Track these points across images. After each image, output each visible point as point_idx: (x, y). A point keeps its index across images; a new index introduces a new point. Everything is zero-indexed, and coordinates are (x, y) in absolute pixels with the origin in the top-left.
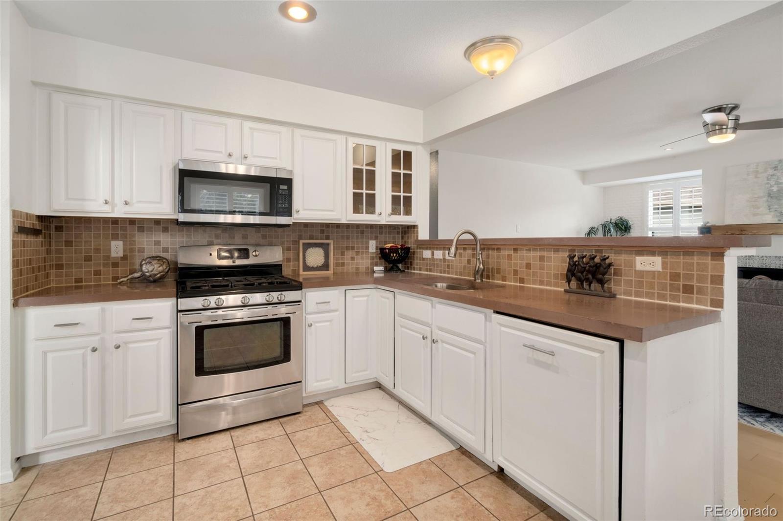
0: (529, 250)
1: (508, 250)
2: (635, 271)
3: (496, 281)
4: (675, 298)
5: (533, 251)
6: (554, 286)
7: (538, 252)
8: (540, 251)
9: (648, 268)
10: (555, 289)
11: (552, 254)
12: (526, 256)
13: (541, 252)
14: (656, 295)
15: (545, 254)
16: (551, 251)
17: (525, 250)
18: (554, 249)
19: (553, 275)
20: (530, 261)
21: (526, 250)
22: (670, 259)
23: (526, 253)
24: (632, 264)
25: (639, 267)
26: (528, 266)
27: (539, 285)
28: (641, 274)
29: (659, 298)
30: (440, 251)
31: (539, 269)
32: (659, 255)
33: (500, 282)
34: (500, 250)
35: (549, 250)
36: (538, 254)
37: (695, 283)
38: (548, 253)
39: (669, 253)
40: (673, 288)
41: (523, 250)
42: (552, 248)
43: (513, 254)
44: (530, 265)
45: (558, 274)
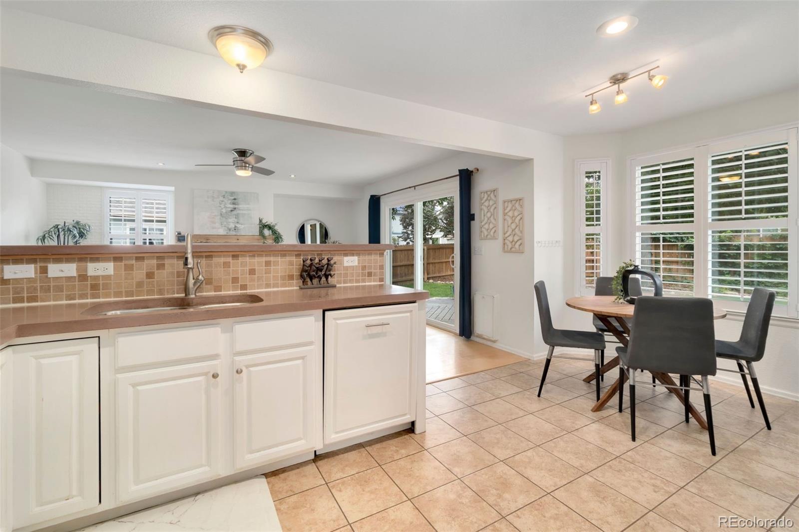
0: (254, 256)
1: (224, 257)
2: (343, 267)
3: (205, 294)
4: (364, 281)
5: (257, 257)
6: (281, 287)
7: (264, 258)
8: (265, 256)
9: (351, 264)
10: (283, 289)
11: (279, 259)
12: (249, 262)
13: (266, 258)
14: (355, 280)
15: (272, 259)
16: (278, 256)
17: (248, 256)
18: (281, 254)
19: (281, 277)
20: (255, 266)
21: (250, 256)
22: (362, 258)
23: (249, 259)
24: (342, 262)
25: (346, 264)
26: (252, 272)
27: (265, 288)
28: (347, 268)
29: (356, 283)
30: (73, 264)
31: (265, 274)
32: (356, 256)
33: (213, 293)
34: (212, 258)
35: (275, 255)
36: (264, 259)
37: (373, 271)
38: (274, 258)
39: (361, 254)
40: (363, 275)
41: (246, 257)
42: (278, 254)
43: (231, 261)
44: (255, 271)
45: (285, 276)
